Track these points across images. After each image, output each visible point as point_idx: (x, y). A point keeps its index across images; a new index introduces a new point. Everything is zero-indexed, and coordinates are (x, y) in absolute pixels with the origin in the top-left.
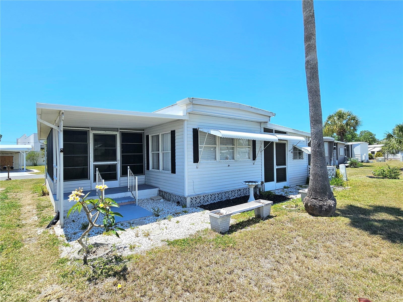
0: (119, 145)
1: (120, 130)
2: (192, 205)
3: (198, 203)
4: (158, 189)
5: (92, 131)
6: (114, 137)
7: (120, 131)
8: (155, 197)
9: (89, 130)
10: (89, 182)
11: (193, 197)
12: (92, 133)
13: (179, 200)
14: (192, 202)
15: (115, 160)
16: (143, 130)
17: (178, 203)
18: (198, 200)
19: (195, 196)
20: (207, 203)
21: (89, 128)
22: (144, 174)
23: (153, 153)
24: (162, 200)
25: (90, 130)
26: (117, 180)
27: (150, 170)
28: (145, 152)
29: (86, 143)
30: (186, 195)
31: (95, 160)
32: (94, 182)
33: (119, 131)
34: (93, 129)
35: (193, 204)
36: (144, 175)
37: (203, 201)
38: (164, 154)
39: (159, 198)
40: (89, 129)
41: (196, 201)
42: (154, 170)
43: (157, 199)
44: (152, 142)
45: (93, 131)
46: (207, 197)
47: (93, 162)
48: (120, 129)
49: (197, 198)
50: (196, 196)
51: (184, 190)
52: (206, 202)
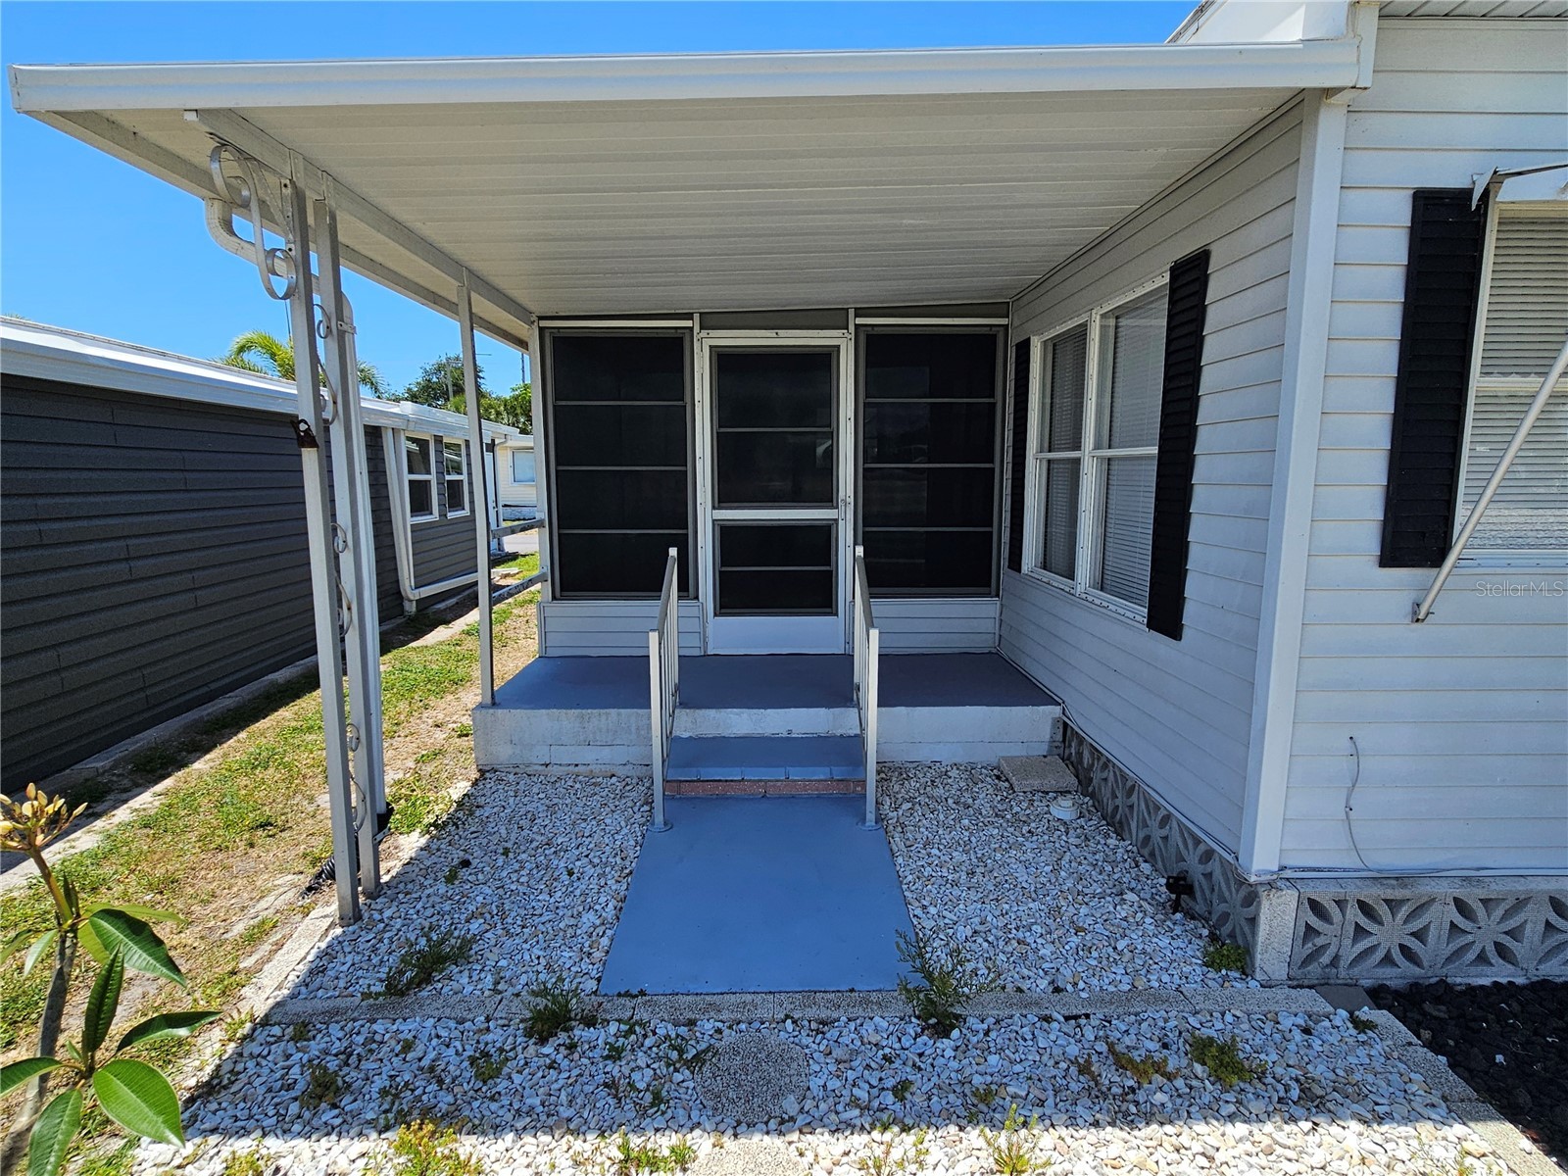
0: (851, 414)
1: (859, 321)
2: (1314, 969)
3: (1388, 960)
4: (1057, 710)
5: (704, 333)
6: (823, 361)
7: (857, 326)
8: (1026, 766)
9: (691, 329)
10: (694, 611)
11: (1334, 891)
12: (707, 343)
13: (1196, 870)
14: (1320, 941)
15: (827, 498)
16: (1001, 309)
17: (1180, 886)
18: (1389, 934)
19: (1354, 892)
20: (1500, 973)
21: (689, 316)
22: (993, 593)
23: (1049, 461)
24: (1064, 809)
25: (697, 329)
26: (836, 614)
27: (1025, 568)
28: (1008, 458)
29: (680, 403)
30: (1262, 859)
31: (723, 499)
32: (715, 615)
33: (852, 328)
34: (711, 320)
35: (1325, 959)
36: (998, 596)
37: (1453, 947)
38: (1115, 467)
39: (1050, 782)
40: (688, 323)
41: (1360, 932)
42: (1047, 576)
43: (1036, 783)
44: (1049, 386)
45: (714, 333)
46: (1499, 912)
47: (714, 508)
48: (859, 312)
49: (1383, 910)
50: (1372, 894)
51: (1240, 802)
52: (1482, 959)
